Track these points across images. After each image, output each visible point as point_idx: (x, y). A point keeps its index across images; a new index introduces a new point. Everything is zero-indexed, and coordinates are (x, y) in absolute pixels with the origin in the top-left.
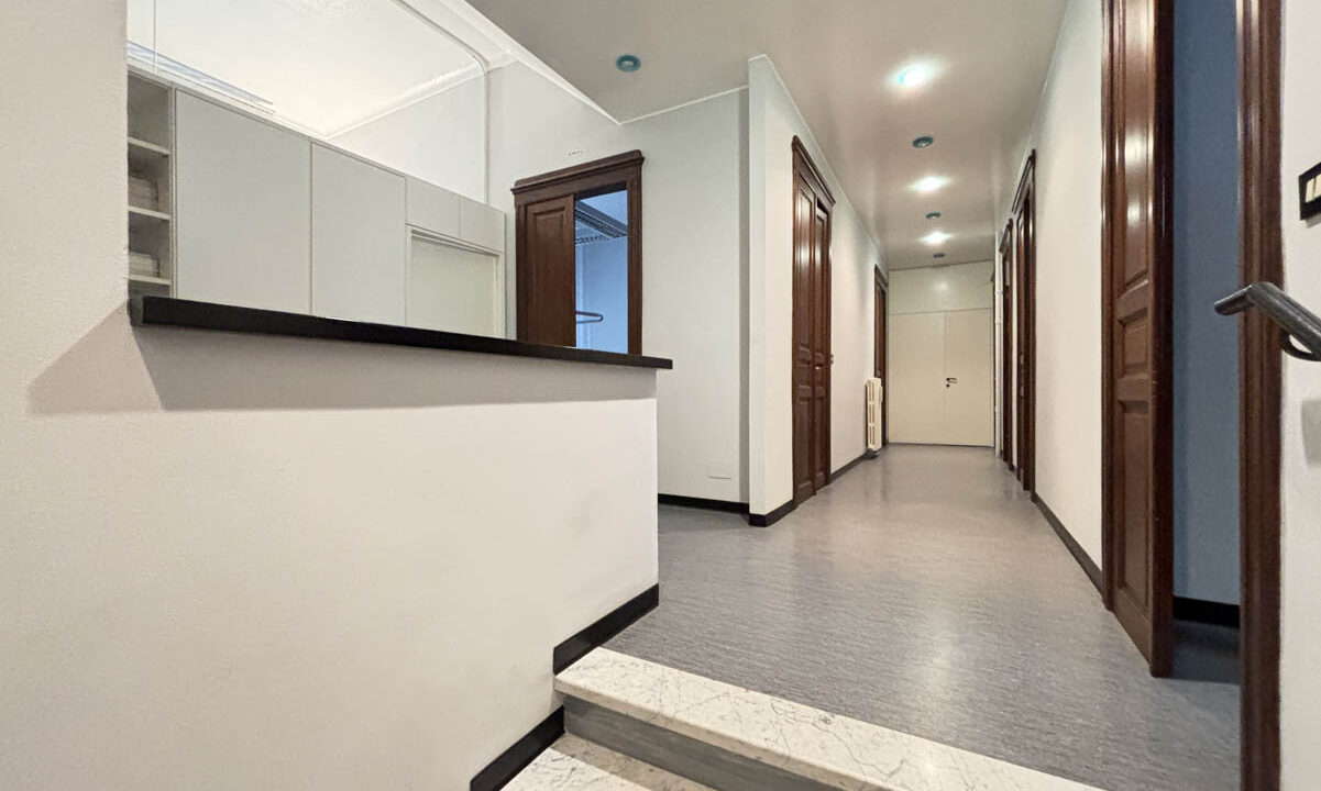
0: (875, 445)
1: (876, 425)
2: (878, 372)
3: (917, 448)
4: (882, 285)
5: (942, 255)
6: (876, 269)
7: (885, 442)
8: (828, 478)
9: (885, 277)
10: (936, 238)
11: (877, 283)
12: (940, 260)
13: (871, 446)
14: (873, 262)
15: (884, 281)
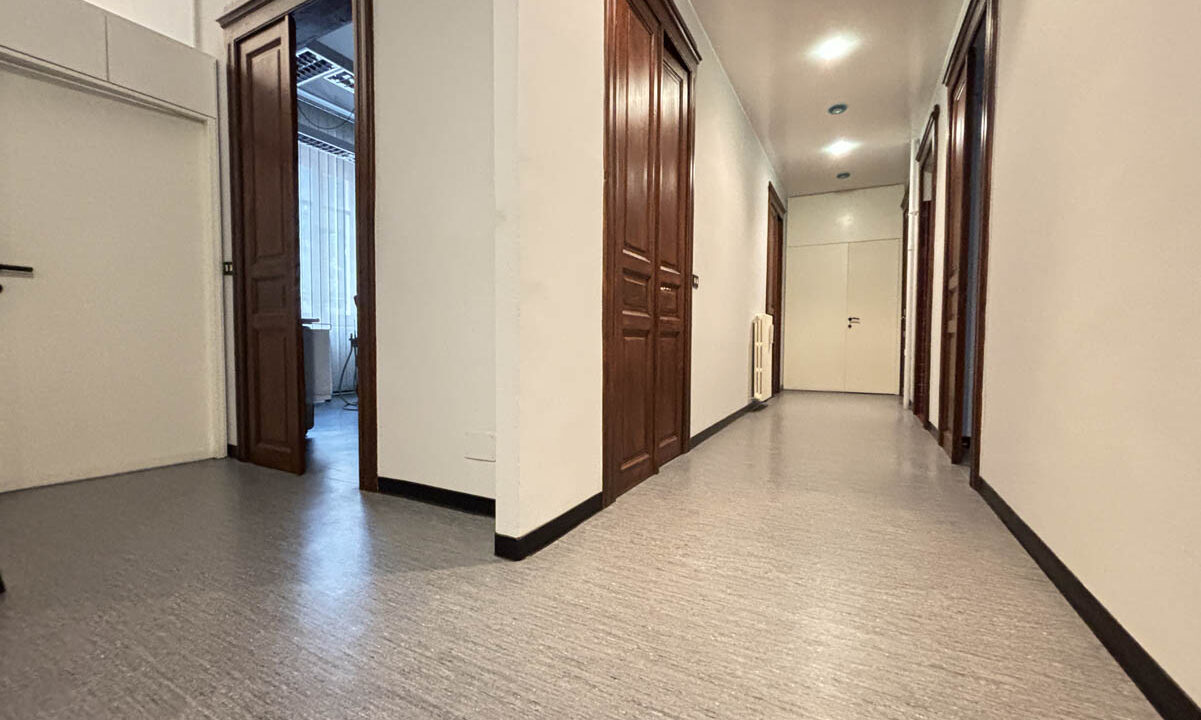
0: (764, 393)
1: (765, 370)
2: (771, 309)
3: (813, 395)
4: (779, 210)
5: (847, 175)
6: (770, 187)
7: (777, 388)
8: (686, 443)
9: (782, 201)
10: (840, 149)
11: (771, 204)
12: (845, 181)
13: (757, 396)
14: (766, 178)
15: (780, 205)
